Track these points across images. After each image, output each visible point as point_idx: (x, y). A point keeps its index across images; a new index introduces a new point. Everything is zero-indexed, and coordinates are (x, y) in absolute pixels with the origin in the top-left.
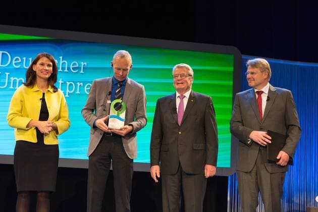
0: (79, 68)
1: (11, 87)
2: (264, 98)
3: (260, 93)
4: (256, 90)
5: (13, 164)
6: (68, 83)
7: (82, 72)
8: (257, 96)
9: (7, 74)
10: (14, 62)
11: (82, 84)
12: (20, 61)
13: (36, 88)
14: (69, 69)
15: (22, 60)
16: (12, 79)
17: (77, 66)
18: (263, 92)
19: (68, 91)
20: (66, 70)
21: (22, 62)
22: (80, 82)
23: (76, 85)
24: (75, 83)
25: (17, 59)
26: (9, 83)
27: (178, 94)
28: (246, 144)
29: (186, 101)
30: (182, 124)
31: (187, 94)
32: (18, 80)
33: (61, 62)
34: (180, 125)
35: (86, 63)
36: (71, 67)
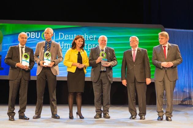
0: (93, 38)
1: (65, 48)
2: (167, 48)
3: (165, 47)
4: (163, 46)
5: (67, 80)
6: (89, 45)
7: (94, 40)
8: (163, 48)
9: (63, 42)
10: (65, 37)
11: (95, 45)
12: (68, 37)
13: (76, 50)
14: (89, 39)
15: (69, 36)
16: (65, 44)
17: (92, 37)
18: (166, 46)
19: (89, 48)
20: (88, 39)
21: (69, 37)
22: (94, 44)
23: (92, 46)
24: (92, 44)
25: (67, 36)
26: (64, 46)
27: (132, 49)
28: (160, 68)
29: (136, 52)
30: (135, 61)
31: (136, 49)
32: (67, 45)
33: (85, 36)
34: (134, 62)
35: (96, 36)
36: (90, 38)
